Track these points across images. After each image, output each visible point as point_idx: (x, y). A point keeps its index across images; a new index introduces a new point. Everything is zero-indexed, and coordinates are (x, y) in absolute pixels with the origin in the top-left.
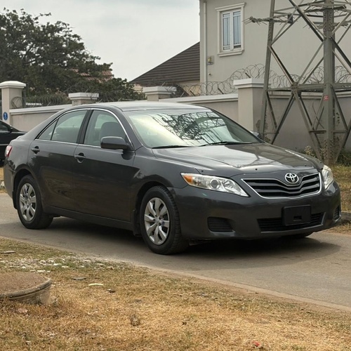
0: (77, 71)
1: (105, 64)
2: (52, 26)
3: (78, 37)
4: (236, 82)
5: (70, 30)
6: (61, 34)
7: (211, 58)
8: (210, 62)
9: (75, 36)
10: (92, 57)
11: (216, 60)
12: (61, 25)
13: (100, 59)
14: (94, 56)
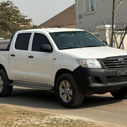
0: (16, 22)
1: (29, 19)
2: (5, 3)
3: (16, 7)
4: (98, 27)
5: (13, 4)
6: (9, 6)
7: (80, 16)
8: (80, 17)
9: (15, 7)
10: (23, 16)
11: (83, 16)
12: (9, 3)
13: (27, 17)
14: (24, 16)
